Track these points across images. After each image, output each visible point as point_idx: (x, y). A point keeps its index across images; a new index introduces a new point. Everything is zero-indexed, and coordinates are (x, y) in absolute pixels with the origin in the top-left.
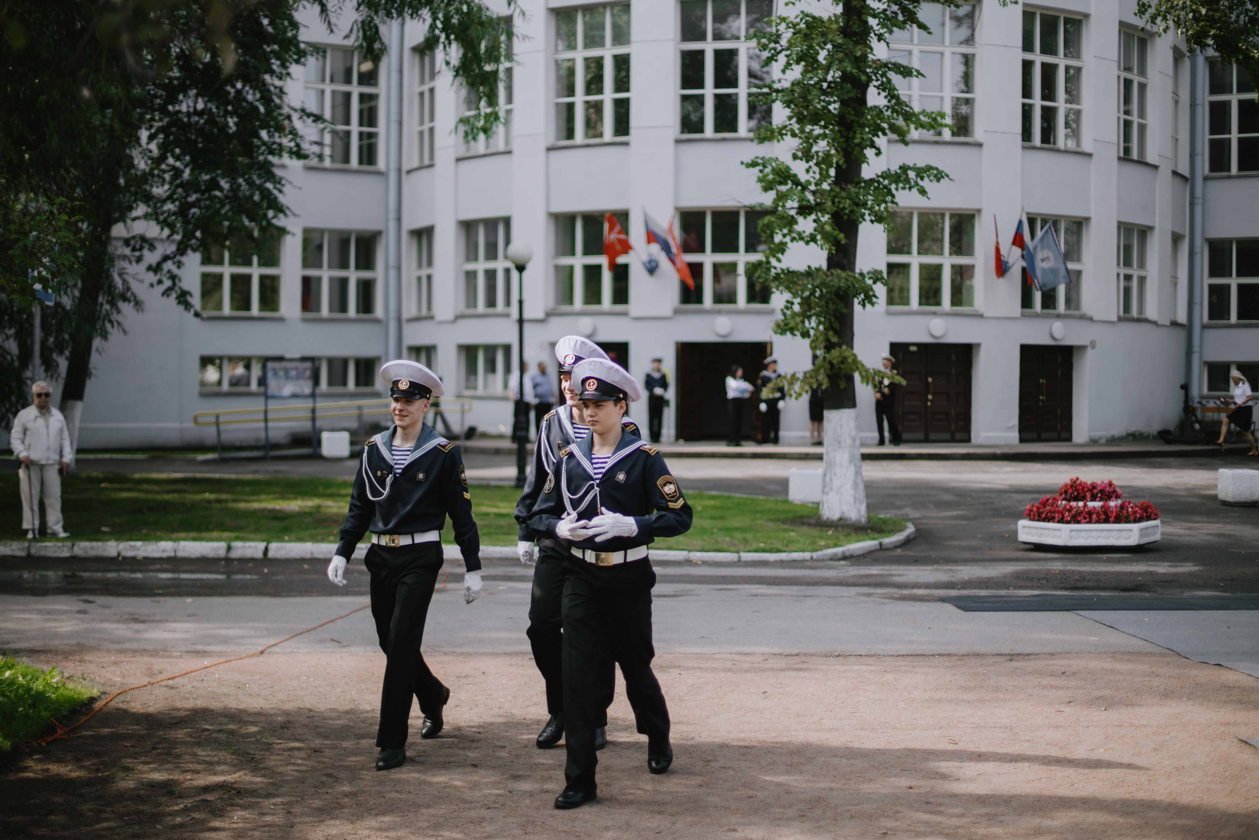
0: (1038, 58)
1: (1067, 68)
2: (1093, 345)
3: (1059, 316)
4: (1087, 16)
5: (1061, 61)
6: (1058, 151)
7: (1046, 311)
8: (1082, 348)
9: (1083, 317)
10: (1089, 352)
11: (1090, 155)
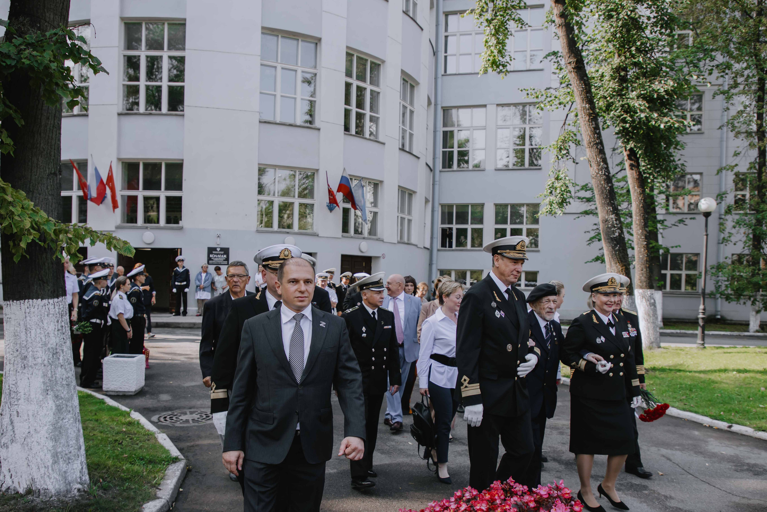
0: (355, 83)
1: (371, 90)
2: (384, 256)
3: (364, 238)
4: (383, 62)
5: (368, 87)
6: (366, 139)
7: (357, 235)
8: (377, 258)
9: (378, 240)
10: (382, 260)
11: (384, 144)
